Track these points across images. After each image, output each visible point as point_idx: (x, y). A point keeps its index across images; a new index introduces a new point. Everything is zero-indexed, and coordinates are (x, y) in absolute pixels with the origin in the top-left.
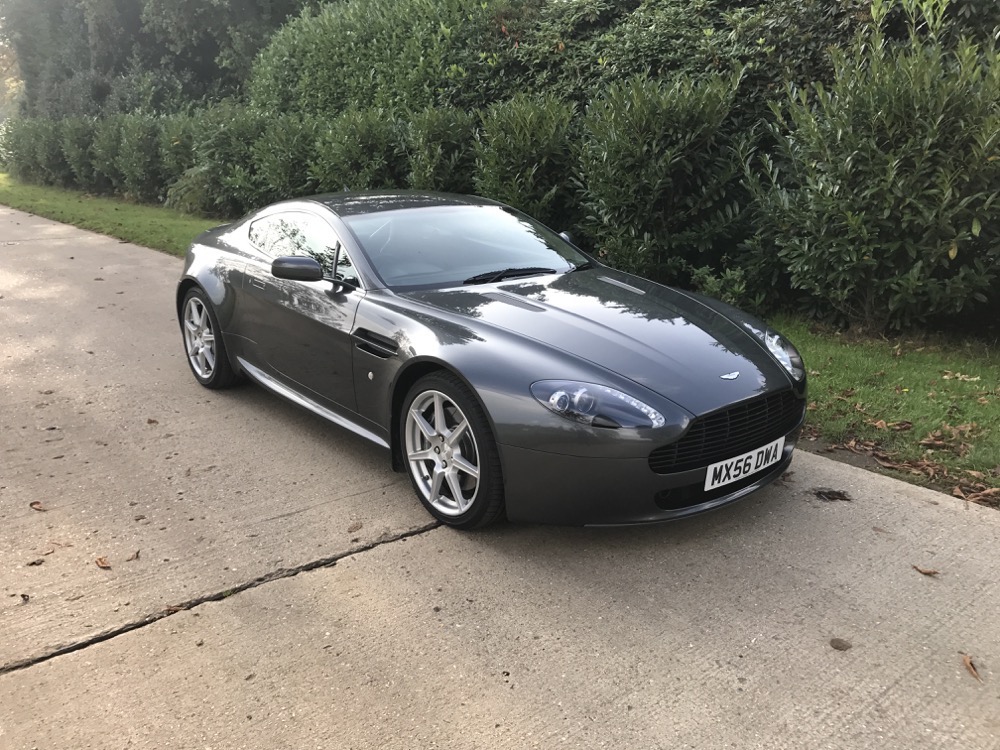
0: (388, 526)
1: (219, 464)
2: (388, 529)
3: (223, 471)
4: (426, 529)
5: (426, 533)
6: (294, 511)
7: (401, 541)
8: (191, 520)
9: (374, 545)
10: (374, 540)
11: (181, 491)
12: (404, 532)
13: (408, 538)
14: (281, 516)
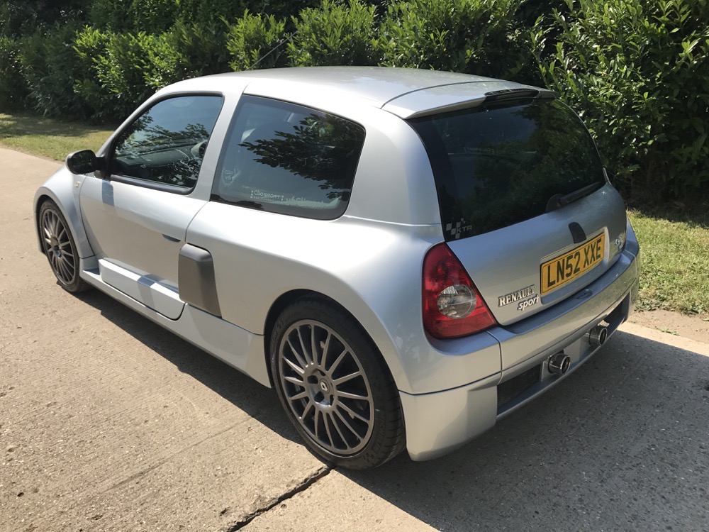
0: (260, 483)
1: (59, 399)
2: (261, 488)
3: (63, 409)
4: (307, 484)
5: (307, 491)
6: (147, 467)
7: (278, 508)
8: (20, 495)
9: (248, 519)
10: (249, 510)
11: (11, 446)
12: (282, 493)
13: (287, 502)
14: (132, 478)
